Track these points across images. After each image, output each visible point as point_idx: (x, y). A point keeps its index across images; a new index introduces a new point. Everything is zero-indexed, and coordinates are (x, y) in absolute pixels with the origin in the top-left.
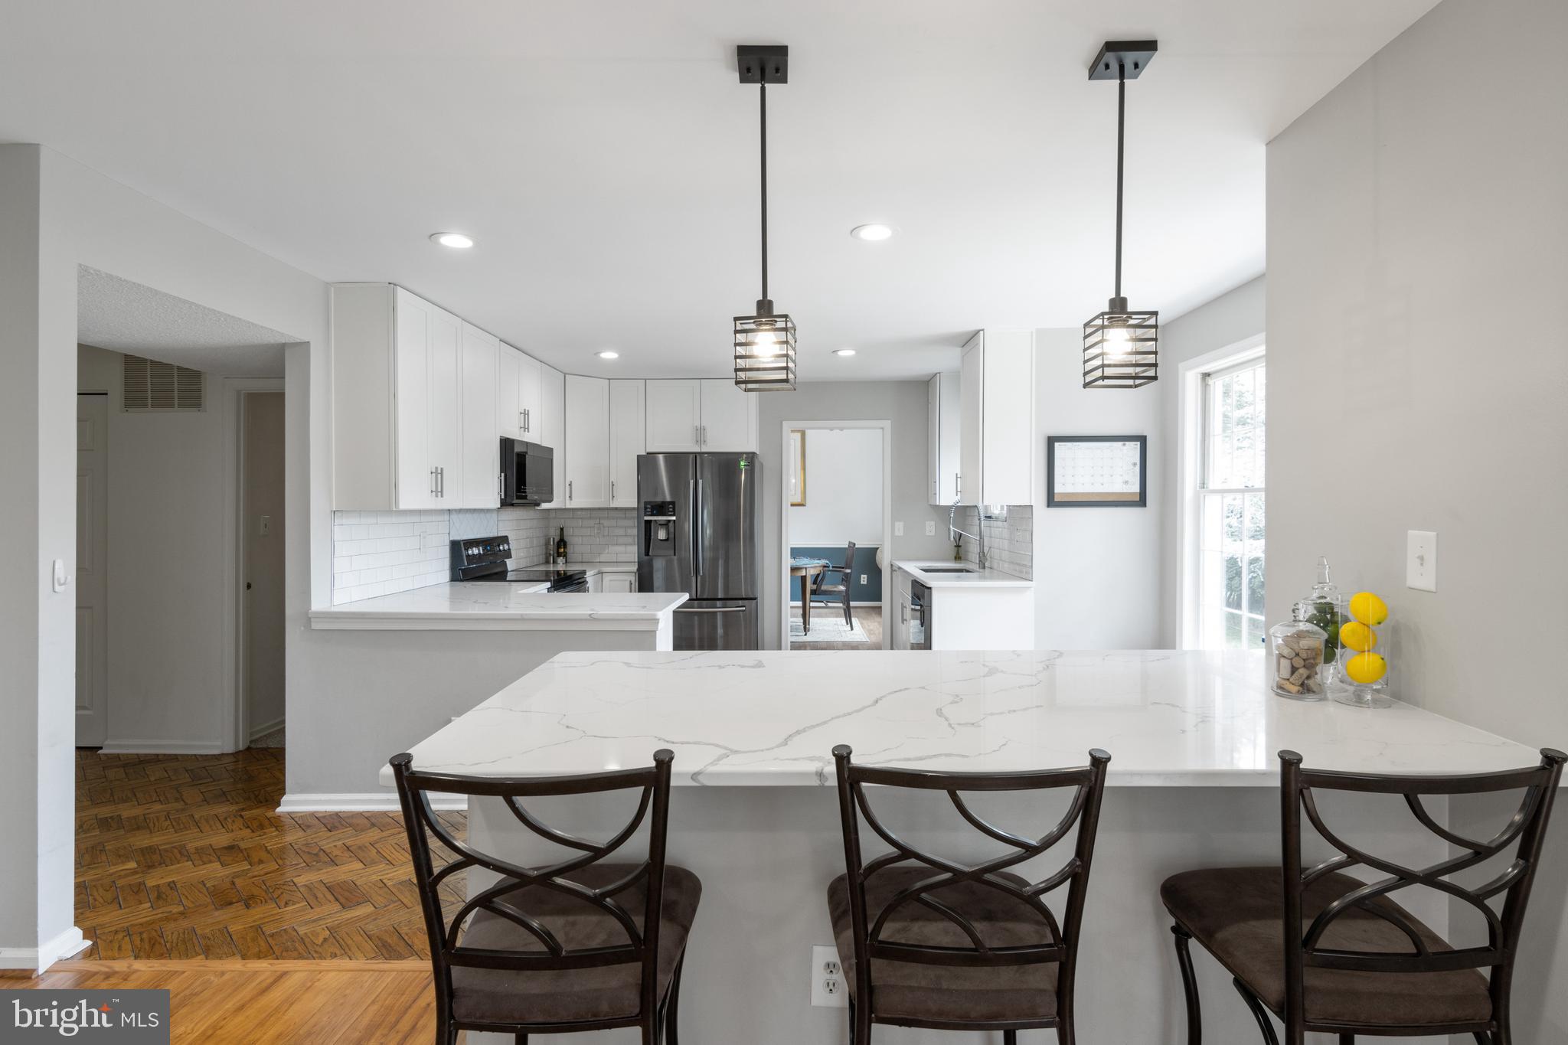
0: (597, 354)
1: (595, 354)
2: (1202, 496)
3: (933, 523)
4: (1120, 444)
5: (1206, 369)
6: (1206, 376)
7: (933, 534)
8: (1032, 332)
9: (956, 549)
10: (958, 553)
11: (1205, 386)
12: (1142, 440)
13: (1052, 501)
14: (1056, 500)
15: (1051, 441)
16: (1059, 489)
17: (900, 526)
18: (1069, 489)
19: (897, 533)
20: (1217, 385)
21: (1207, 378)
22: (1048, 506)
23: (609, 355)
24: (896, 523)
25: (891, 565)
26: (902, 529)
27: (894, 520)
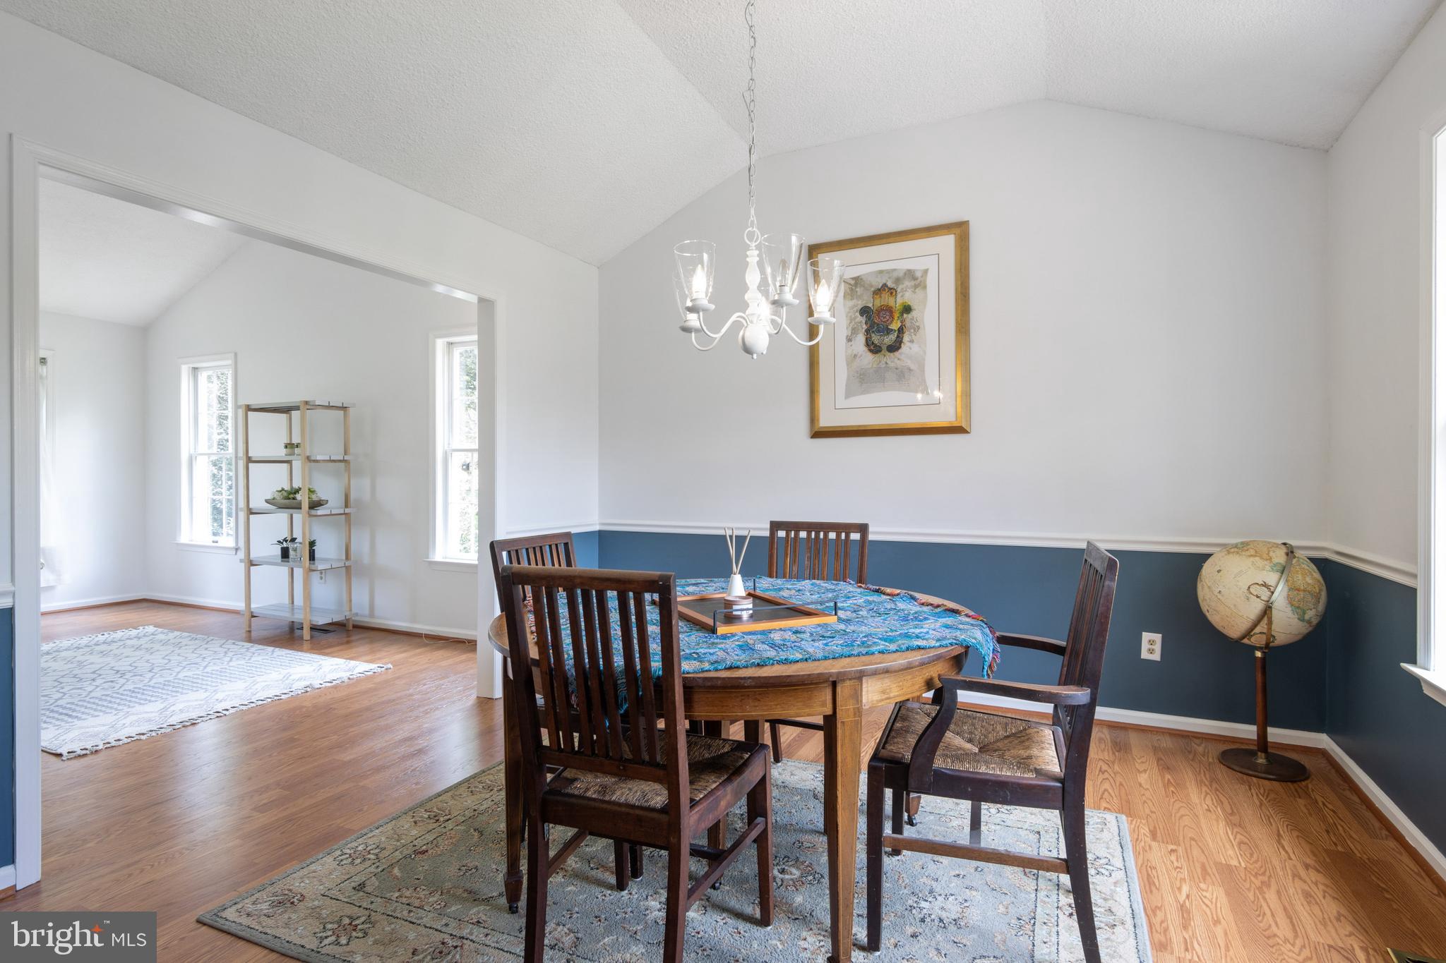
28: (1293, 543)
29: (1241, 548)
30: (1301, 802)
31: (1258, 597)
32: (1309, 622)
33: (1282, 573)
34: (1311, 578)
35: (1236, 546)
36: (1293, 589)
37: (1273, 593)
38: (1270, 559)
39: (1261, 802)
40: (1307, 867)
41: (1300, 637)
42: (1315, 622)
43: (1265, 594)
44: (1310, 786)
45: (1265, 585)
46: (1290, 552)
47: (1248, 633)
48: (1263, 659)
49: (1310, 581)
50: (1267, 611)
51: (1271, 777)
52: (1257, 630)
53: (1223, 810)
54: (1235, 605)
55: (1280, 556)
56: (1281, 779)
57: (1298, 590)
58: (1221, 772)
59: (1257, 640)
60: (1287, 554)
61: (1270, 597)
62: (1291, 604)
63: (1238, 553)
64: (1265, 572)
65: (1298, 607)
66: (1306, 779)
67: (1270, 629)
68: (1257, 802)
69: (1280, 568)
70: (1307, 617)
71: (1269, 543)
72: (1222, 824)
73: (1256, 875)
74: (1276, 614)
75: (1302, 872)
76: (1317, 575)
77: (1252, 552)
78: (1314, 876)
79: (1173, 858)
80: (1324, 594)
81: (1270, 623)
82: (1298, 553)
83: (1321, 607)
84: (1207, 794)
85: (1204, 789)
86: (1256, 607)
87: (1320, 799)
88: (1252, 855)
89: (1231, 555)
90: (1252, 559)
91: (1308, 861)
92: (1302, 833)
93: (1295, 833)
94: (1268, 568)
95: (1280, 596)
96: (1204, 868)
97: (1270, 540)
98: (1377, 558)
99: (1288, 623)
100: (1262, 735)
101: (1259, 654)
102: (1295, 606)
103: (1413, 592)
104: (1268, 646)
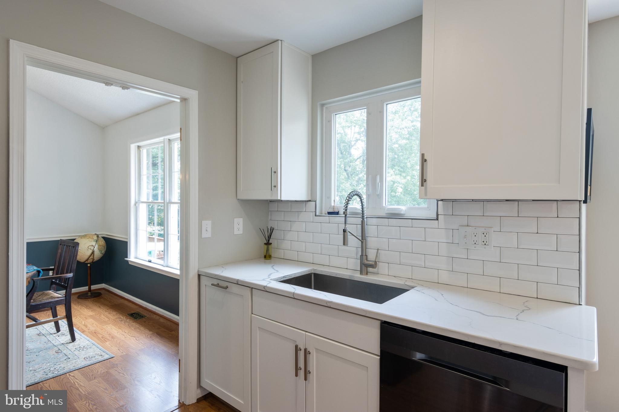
3: (241, 220)
7: (241, 232)
9: (266, 246)
10: (268, 250)
13: (586, 197)
14: (588, 195)
17: (207, 224)
19: (206, 234)
22: (584, 203)
24: (204, 222)
25: (199, 276)
26: (209, 229)
27: (201, 218)
28: (97, 233)
29: (85, 236)
30: (102, 300)
31: (90, 249)
32: (103, 254)
33: (96, 242)
34: (102, 242)
35: (83, 236)
36: (99, 246)
37: (94, 247)
38: (93, 239)
39: (92, 302)
40: (108, 309)
41: (99, 259)
42: (104, 253)
43: (92, 248)
44: (103, 296)
45: (92, 246)
46: (98, 236)
47: (87, 260)
48: (90, 266)
49: (103, 243)
50: (93, 253)
51: (92, 297)
52: (90, 258)
53: (84, 307)
54: (84, 252)
55: (95, 238)
56: (95, 297)
57: (101, 246)
58: (80, 300)
59: (90, 261)
60: (97, 237)
61: (94, 249)
62: (99, 250)
63: (84, 238)
64: (92, 242)
65: (101, 250)
66: (101, 295)
67: (94, 257)
68: (92, 303)
69: (96, 241)
70: (102, 252)
71: (92, 234)
72: (85, 309)
73: (98, 314)
74: (95, 253)
75: (107, 310)
76: (104, 241)
77: (88, 237)
78: (110, 310)
79: (77, 319)
80: (106, 247)
81: (94, 256)
82: (100, 236)
83: (105, 250)
84: (78, 306)
85: (77, 305)
86: (90, 252)
87: (106, 298)
88: (95, 312)
89: (82, 239)
90: (88, 239)
91: (107, 308)
92: (104, 305)
93: (103, 305)
94: (93, 241)
95: (96, 249)
96: (85, 318)
97: (92, 233)
98: (117, 235)
99: (98, 255)
100: (90, 288)
101: (89, 265)
102: (100, 250)
103: (127, 242)
104: (92, 262)
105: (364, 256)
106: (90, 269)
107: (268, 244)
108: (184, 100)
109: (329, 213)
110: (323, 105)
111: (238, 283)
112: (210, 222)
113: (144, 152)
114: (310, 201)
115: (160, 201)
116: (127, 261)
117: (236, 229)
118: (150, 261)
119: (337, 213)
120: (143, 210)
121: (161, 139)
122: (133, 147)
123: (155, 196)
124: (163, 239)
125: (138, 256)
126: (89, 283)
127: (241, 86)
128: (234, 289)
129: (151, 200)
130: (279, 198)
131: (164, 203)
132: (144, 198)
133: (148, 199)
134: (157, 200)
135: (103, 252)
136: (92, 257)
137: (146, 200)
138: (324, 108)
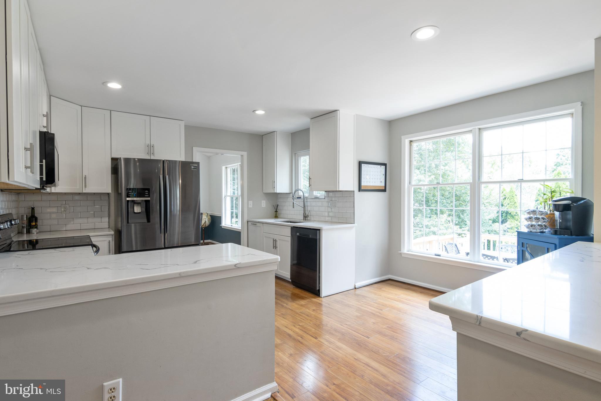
0: (104, 83)
1: (103, 83)
2: (411, 187)
3: (265, 201)
4: (379, 166)
5: (411, 139)
6: (411, 141)
7: (265, 206)
8: (354, 115)
9: (275, 212)
10: (276, 214)
11: (410, 145)
12: (385, 165)
13: (360, 190)
14: (362, 189)
15: (360, 163)
16: (363, 184)
17: (251, 203)
18: (369, 184)
19: (250, 206)
20: (415, 145)
21: (411, 142)
22: (359, 191)
23: (114, 85)
24: (249, 202)
25: (248, 222)
26: (252, 205)
27: (248, 200)
31: (205, 220)
33: (207, 217)
34: (209, 217)
46: (207, 214)
54: (203, 221)
55: (206, 215)
64: (205, 217)
74: (206, 222)
80: (211, 219)
95: (207, 220)
98: (216, 214)
99: (208, 223)
100: (204, 242)
101: (203, 229)
102: (208, 220)
103: (221, 217)
104: (205, 227)
105: (304, 213)
106: (204, 231)
107: (276, 211)
108: (242, 156)
109: (297, 198)
110: (295, 154)
111: (259, 222)
112: (252, 202)
113: (229, 170)
114: (291, 193)
115: (236, 195)
116: (221, 226)
117: (262, 205)
118: (232, 226)
119: (300, 198)
120: (228, 200)
121: (237, 164)
122: (224, 168)
123: (234, 193)
124: (237, 211)
125: (226, 224)
126: (203, 239)
127: (264, 147)
128: (258, 224)
129: (232, 195)
130: (276, 192)
131: (238, 196)
132: (229, 194)
133: (231, 194)
134: (235, 195)
135: (210, 222)
136: (205, 224)
137: (230, 195)
138: (296, 155)
